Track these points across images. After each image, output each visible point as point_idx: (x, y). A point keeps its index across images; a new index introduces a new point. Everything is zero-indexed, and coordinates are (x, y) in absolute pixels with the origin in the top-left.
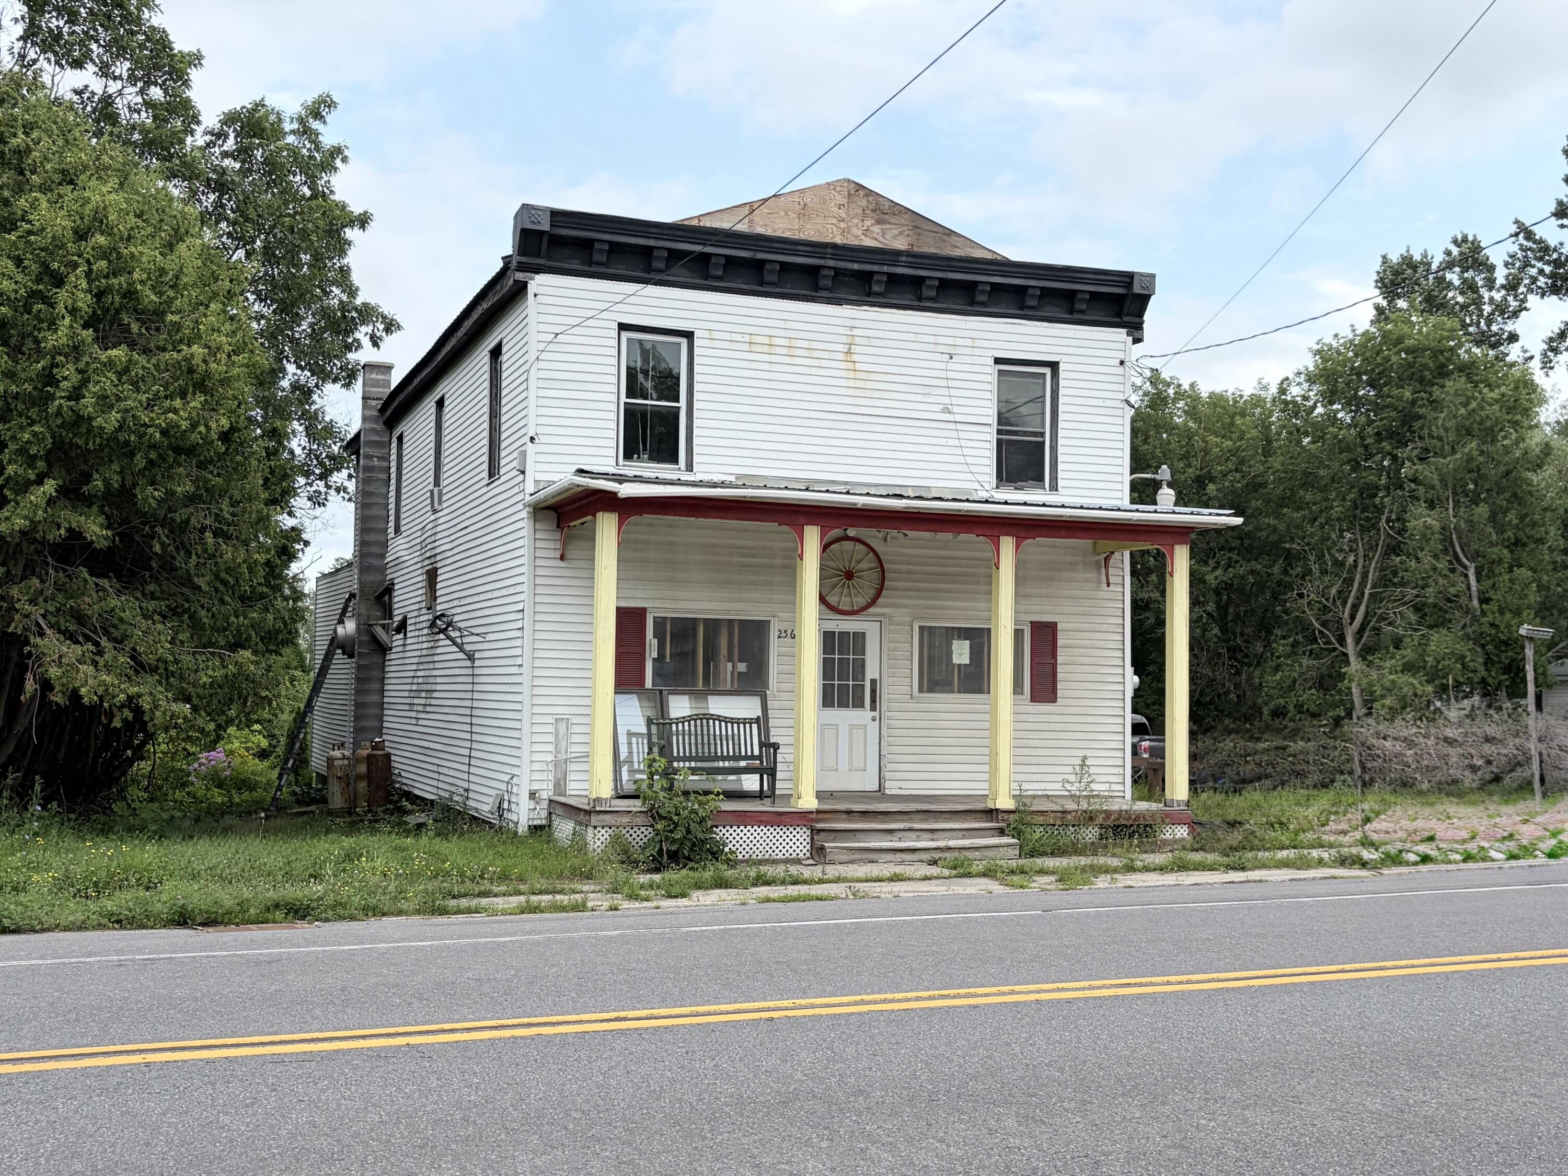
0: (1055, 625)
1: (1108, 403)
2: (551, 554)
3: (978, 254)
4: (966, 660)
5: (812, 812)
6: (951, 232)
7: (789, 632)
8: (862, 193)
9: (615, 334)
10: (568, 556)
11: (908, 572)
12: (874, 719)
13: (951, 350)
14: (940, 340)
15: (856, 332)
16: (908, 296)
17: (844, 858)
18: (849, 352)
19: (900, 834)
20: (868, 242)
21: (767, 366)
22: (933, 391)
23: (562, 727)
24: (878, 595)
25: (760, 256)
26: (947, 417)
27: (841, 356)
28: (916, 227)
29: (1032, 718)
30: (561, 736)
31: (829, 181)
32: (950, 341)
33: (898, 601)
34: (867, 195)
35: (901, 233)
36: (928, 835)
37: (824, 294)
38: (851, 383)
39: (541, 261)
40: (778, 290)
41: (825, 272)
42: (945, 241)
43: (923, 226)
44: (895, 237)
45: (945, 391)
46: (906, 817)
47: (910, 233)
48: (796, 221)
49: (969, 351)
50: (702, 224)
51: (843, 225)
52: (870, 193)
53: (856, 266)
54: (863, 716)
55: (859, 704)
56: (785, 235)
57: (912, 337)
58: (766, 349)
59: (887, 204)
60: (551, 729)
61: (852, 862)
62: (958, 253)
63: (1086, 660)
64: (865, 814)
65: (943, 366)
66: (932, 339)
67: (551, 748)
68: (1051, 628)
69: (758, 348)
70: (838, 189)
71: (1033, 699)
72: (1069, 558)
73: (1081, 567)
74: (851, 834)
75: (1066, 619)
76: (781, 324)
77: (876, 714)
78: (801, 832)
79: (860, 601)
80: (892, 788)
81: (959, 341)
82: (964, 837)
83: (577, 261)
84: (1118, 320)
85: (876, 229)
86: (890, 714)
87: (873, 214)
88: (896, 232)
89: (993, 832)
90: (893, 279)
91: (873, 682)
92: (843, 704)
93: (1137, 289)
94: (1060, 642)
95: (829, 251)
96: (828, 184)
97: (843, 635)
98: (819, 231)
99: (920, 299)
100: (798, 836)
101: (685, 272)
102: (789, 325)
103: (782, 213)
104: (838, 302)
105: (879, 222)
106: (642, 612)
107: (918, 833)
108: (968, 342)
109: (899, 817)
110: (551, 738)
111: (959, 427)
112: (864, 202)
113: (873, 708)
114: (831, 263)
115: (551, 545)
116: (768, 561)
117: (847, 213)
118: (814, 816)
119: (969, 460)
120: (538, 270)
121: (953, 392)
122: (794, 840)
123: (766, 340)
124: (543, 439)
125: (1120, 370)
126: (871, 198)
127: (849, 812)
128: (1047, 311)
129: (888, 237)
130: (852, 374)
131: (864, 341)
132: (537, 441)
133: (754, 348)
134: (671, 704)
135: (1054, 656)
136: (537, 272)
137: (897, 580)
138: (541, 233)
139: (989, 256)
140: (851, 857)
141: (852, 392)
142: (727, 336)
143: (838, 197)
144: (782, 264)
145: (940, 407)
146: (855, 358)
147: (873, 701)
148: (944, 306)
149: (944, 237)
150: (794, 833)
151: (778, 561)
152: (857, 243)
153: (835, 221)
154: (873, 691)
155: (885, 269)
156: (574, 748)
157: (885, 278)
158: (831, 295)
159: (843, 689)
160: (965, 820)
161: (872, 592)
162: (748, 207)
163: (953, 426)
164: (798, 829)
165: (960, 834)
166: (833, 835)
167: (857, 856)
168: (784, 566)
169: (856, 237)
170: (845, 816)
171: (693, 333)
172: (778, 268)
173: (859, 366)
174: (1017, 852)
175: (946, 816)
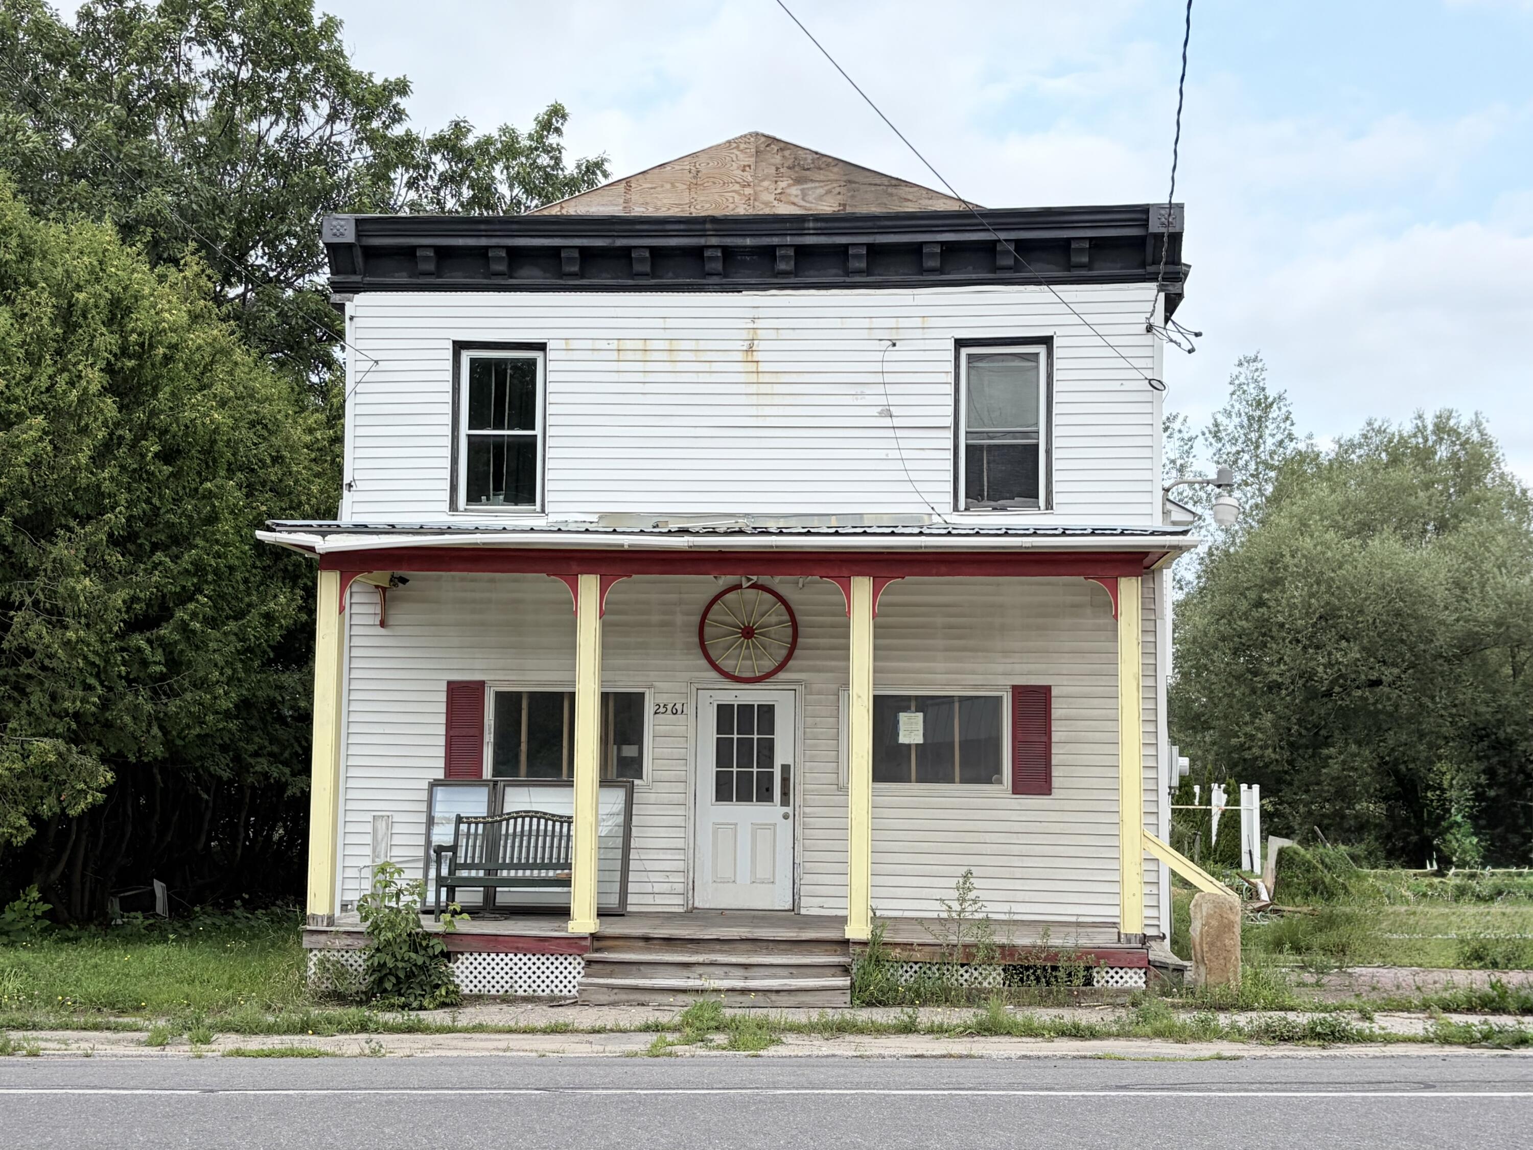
0: (1047, 689)
1: (1128, 386)
2: (371, 620)
3: (940, 206)
4: (917, 738)
5: (585, 938)
6: (899, 183)
7: (669, 707)
8: (775, 148)
9: (449, 354)
10: (391, 621)
11: (833, 626)
12: (786, 817)
13: (894, 335)
14: (876, 323)
15: (759, 324)
16: (834, 271)
17: (604, 998)
18: (750, 350)
19: (700, 970)
20: (783, 209)
21: (640, 377)
22: (867, 390)
23: (382, 826)
24: (789, 656)
25: (620, 242)
26: (887, 422)
27: (740, 356)
28: (850, 182)
29: (1014, 816)
30: (380, 837)
31: (730, 138)
32: (892, 323)
33: (818, 663)
34: (782, 149)
35: (829, 192)
36: (740, 972)
37: (715, 280)
38: (753, 389)
39: (357, 278)
40: (653, 282)
41: (707, 253)
42: (891, 195)
43: (861, 179)
44: (820, 198)
45: (880, 389)
46: (726, 947)
47: (842, 190)
48: (686, 193)
49: (918, 334)
50: (564, 212)
51: (748, 191)
52: (785, 146)
53: (748, 241)
54: (772, 812)
55: (766, 795)
56: (671, 213)
57: (838, 323)
58: (639, 356)
59: (810, 157)
60: (369, 828)
61: (613, 1004)
62: (910, 208)
63: (1098, 736)
64: (669, 941)
65: (879, 356)
66: (866, 323)
67: (368, 851)
68: (1044, 694)
69: (630, 356)
70: (742, 146)
71: (1016, 791)
72: (1069, 599)
73: (1089, 611)
74: (634, 968)
75: (1064, 680)
76: (660, 323)
77: (789, 810)
78: (575, 963)
79: (768, 664)
80: (809, 907)
81: (903, 323)
82: (792, 976)
83: (405, 274)
84: (1140, 271)
85: (795, 191)
86: (807, 810)
87: (791, 172)
88: (821, 191)
89: (833, 970)
90: (802, 252)
91: (785, 769)
92: (745, 796)
93: (1155, 227)
94: (1055, 713)
95: (708, 226)
96: (729, 142)
97: (745, 710)
98: (716, 202)
99: (847, 273)
100: (570, 968)
101: (536, 272)
102: (670, 323)
103: (668, 186)
104: (736, 288)
105: (798, 181)
106: (480, 686)
107: (726, 969)
108: (918, 322)
109: (718, 947)
110: (368, 839)
111: (899, 433)
112: (778, 159)
113: (785, 802)
114: (714, 241)
115: (371, 609)
116: (644, 617)
117: (755, 176)
118: (588, 943)
119: (913, 476)
120: (356, 289)
121: (890, 389)
122: (566, 973)
123: (640, 345)
124: (359, 485)
125: (1148, 339)
126: (787, 153)
127: (647, 939)
128: (1033, 271)
129: (810, 199)
130: (753, 378)
131: (772, 334)
132: (354, 488)
133: (623, 355)
134: (507, 798)
135: (1048, 732)
136: (357, 291)
137: (816, 637)
138: (349, 246)
139: (955, 207)
140: (613, 998)
141: (754, 400)
142: (589, 344)
143: (741, 156)
144: (652, 249)
145: (875, 411)
146: (757, 356)
147: (785, 794)
148: (879, 278)
149: (890, 190)
150: (566, 963)
151: (655, 618)
152: (767, 211)
153: (737, 187)
154: (785, 781)
155: (789, 240)
156: (396, 851)
157: (791, 252)
158: (724, 281)
159: (745, 778)
160: (811, 953)
161: (784, 652)
162: (624, 184)
163: (890, 433)
164: (570, 959)
165: (785, 972)
166: (609, 968)
167: (623, 996)
168: (663, 624)
169: (766, 204)
170: (641, 944)
171: (545, 344)
172: (647, 254)
173: (763, 367)
174: (848, 999)
175: (782, 947)
